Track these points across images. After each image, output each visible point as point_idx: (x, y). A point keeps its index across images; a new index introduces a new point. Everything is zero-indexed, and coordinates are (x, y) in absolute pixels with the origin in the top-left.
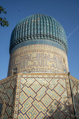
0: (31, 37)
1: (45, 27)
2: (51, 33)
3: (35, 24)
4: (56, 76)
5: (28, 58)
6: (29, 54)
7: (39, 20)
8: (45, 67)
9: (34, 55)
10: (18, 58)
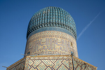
0: (42, 25)
1: (54, 17)
2: (59, 21)
3: (46, 14)
4: (61, 57)
5: (39, 43)
6: (40, 39)
7: (49, 11)
8: (53, 50)
9: (44, 40)
10: (31, 44)
